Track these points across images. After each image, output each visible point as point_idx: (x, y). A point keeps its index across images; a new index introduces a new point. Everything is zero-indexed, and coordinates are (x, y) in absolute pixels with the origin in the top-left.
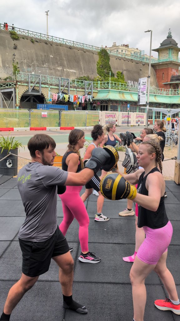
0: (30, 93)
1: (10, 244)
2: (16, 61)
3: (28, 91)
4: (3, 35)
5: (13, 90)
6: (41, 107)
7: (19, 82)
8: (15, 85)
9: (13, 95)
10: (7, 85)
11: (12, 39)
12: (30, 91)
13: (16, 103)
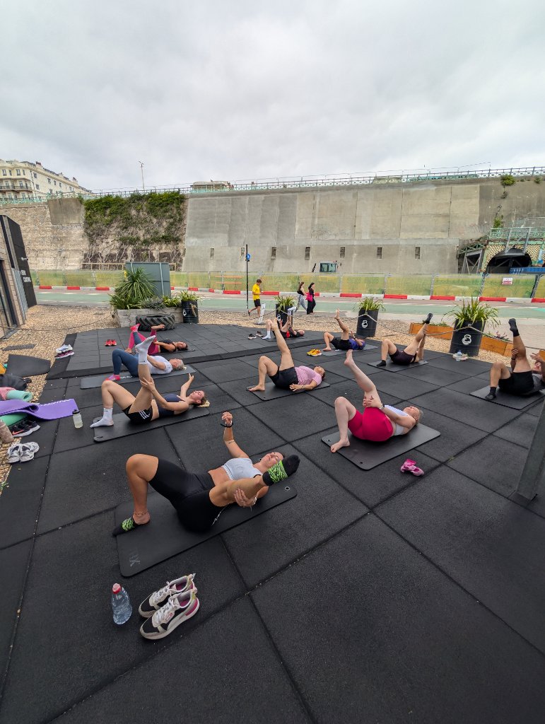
0: (507, 254)
1: (436, 467)
2: (501, 213)
3: (503, 252)
4: (490, 184)
5: (481, 252)
6: (515, 272)
7: (491, 241)
8: (485, 245)
9: (480, 258)
10: (475, 247)
11: (502, 186)
12: (507, 251)
13: (480, 268)
